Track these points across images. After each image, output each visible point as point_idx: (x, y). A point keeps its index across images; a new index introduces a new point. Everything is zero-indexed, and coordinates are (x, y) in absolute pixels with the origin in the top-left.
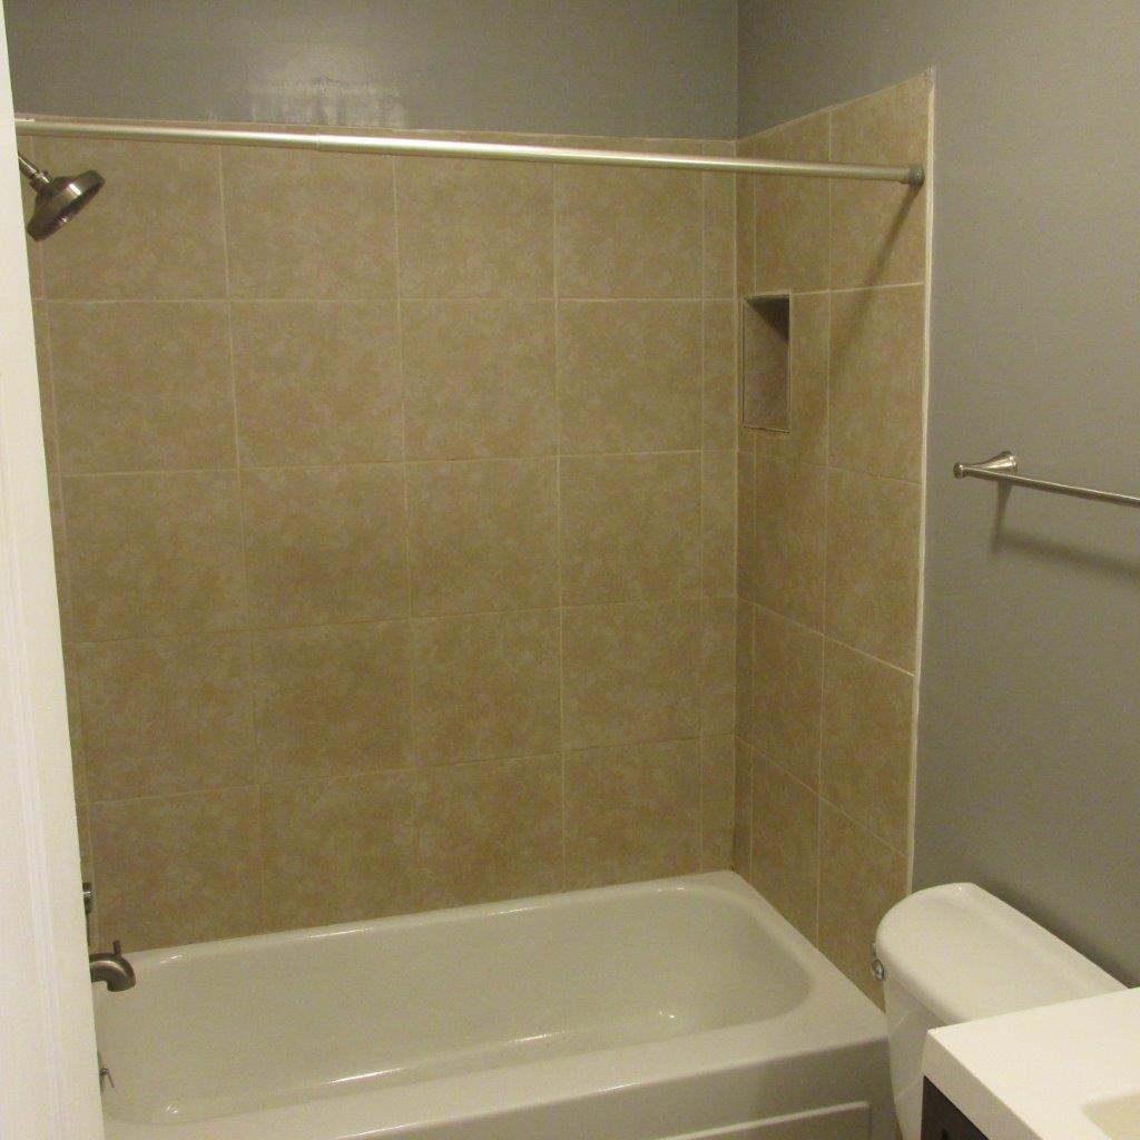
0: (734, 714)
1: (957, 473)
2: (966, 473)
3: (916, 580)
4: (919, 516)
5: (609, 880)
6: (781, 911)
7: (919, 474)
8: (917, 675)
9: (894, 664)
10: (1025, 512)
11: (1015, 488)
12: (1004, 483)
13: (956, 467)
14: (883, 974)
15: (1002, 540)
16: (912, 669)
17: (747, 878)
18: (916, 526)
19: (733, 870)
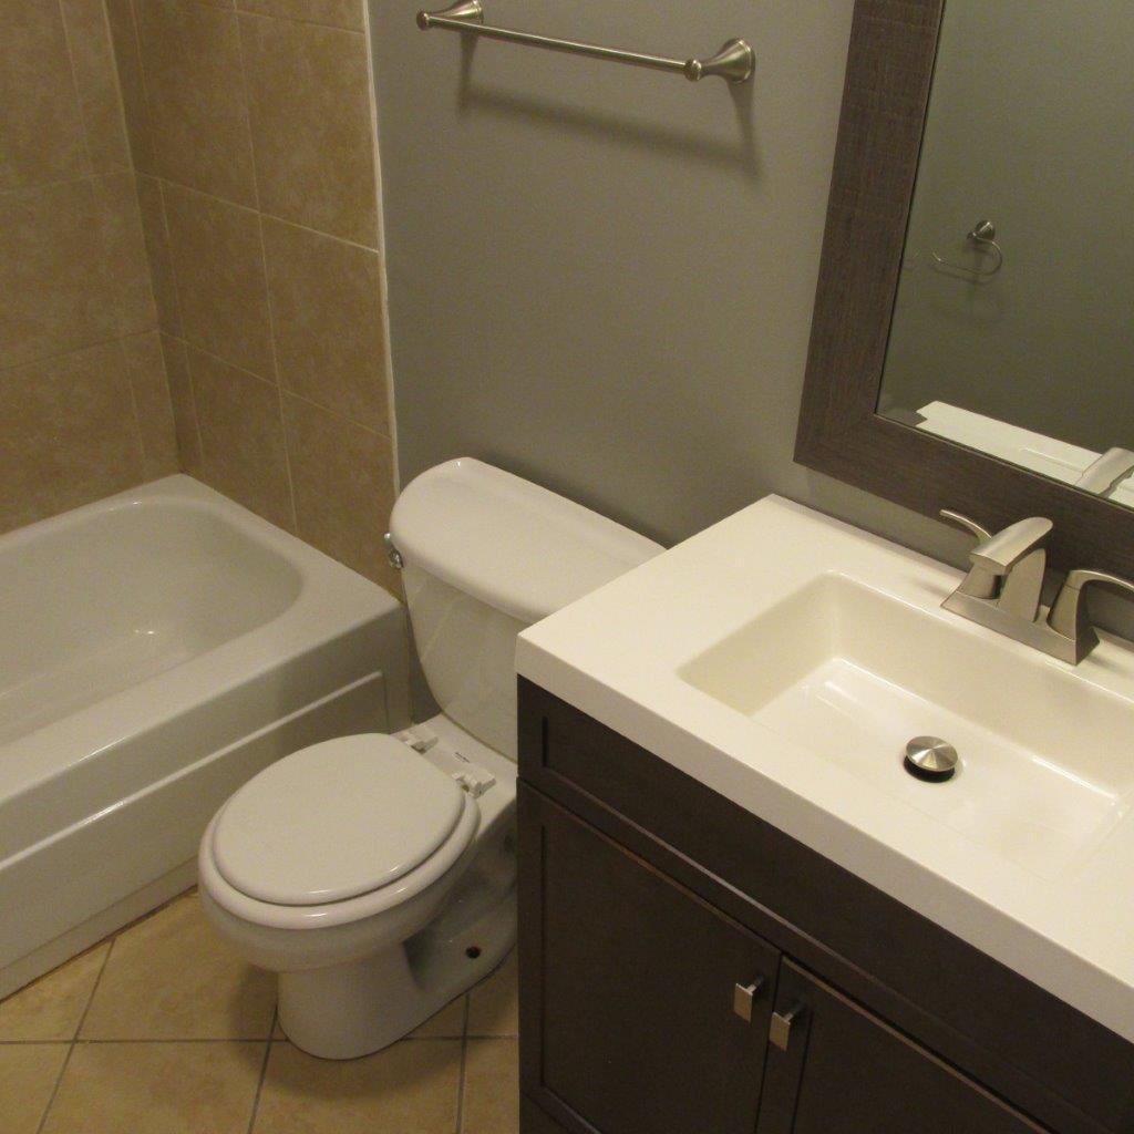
0: (155, 307)
1: (422, 23)
2: (434, 24)
3: (370, 146)
4: (365, 71)
5: (48, 512)
6: (250, 508)
7: (360, 20)
8: (381, 252)
9: (352, 240)
10: (496, 68)
11: (482, 41)
12: (469, 36)
13: (420, 16)
14: (401, 563)
15: (471, 99)
16: (376, 246)
17: (199, 478)
18: (362, 83)
19: (182, 472)
